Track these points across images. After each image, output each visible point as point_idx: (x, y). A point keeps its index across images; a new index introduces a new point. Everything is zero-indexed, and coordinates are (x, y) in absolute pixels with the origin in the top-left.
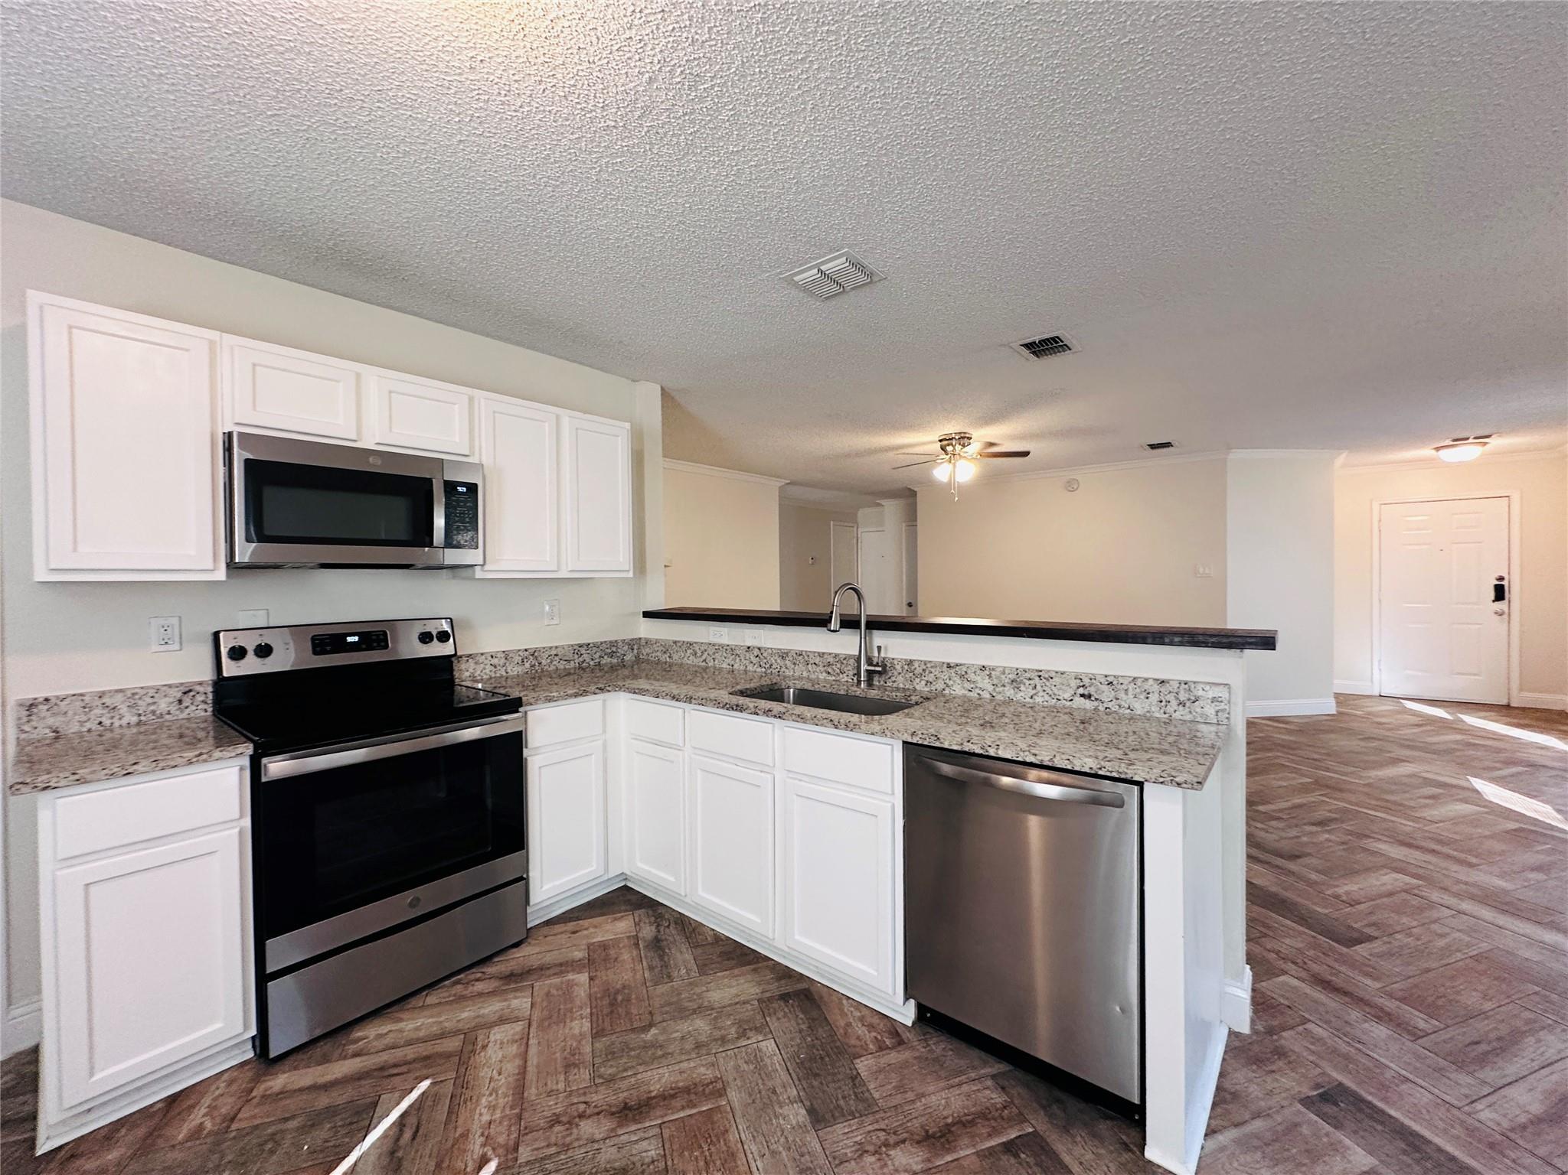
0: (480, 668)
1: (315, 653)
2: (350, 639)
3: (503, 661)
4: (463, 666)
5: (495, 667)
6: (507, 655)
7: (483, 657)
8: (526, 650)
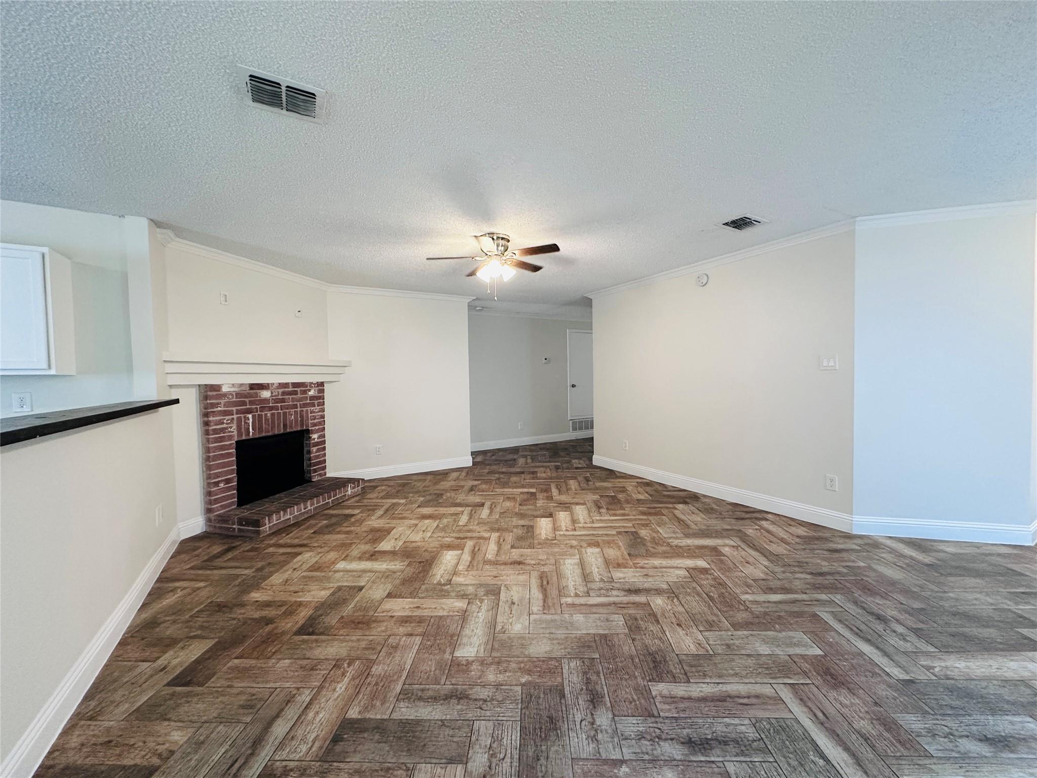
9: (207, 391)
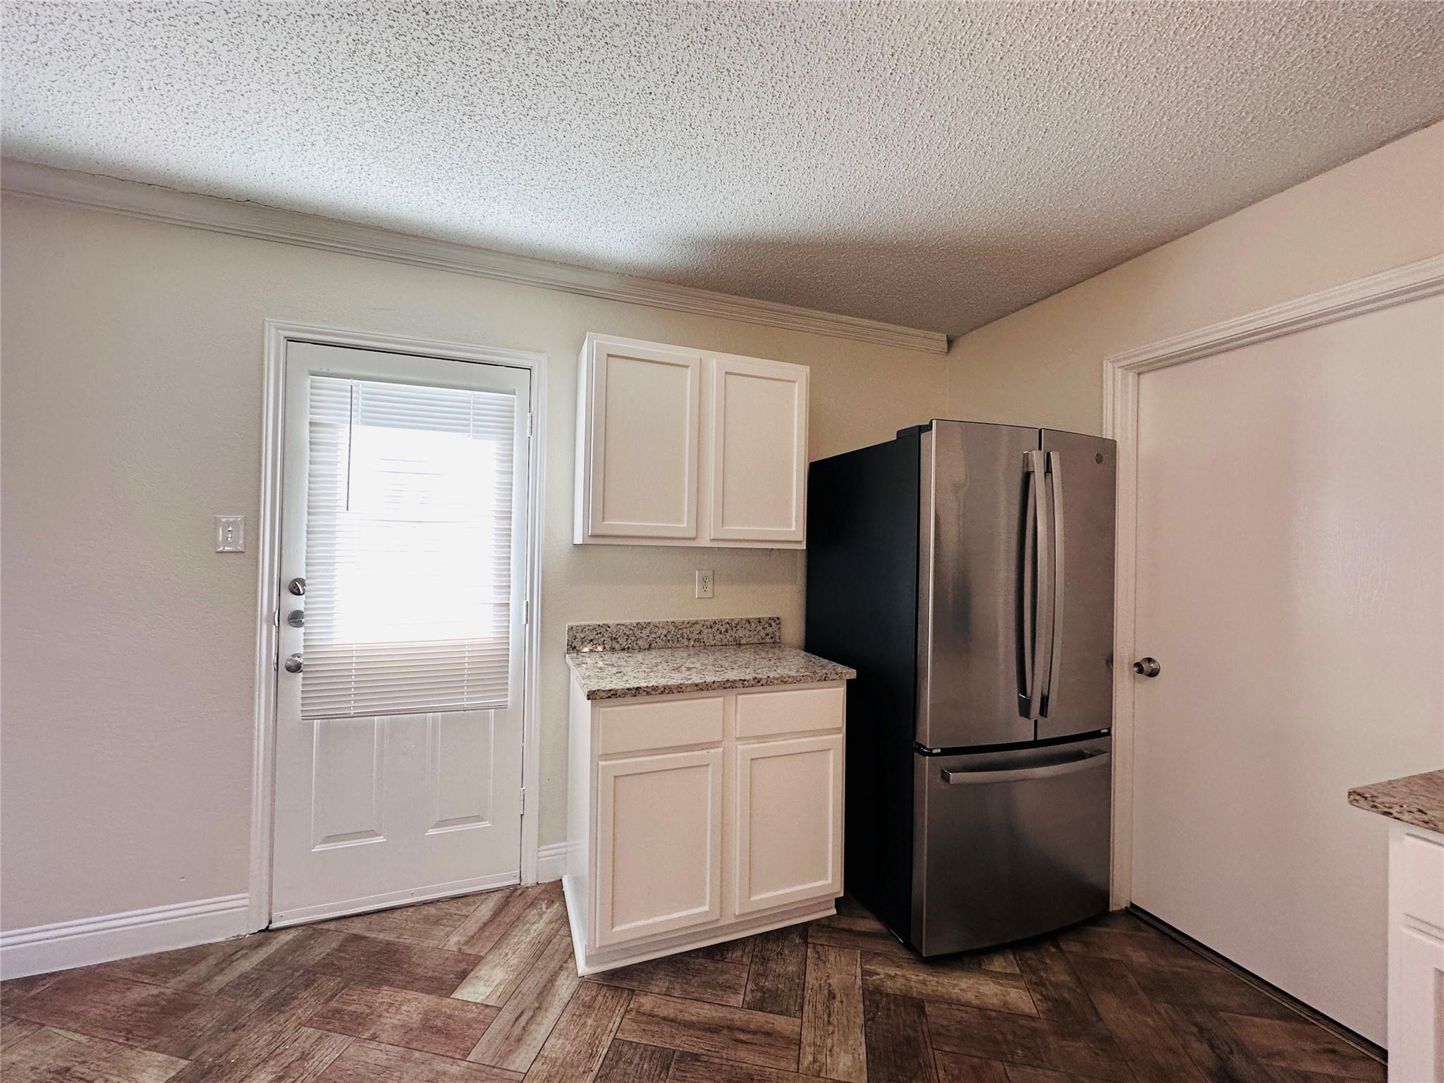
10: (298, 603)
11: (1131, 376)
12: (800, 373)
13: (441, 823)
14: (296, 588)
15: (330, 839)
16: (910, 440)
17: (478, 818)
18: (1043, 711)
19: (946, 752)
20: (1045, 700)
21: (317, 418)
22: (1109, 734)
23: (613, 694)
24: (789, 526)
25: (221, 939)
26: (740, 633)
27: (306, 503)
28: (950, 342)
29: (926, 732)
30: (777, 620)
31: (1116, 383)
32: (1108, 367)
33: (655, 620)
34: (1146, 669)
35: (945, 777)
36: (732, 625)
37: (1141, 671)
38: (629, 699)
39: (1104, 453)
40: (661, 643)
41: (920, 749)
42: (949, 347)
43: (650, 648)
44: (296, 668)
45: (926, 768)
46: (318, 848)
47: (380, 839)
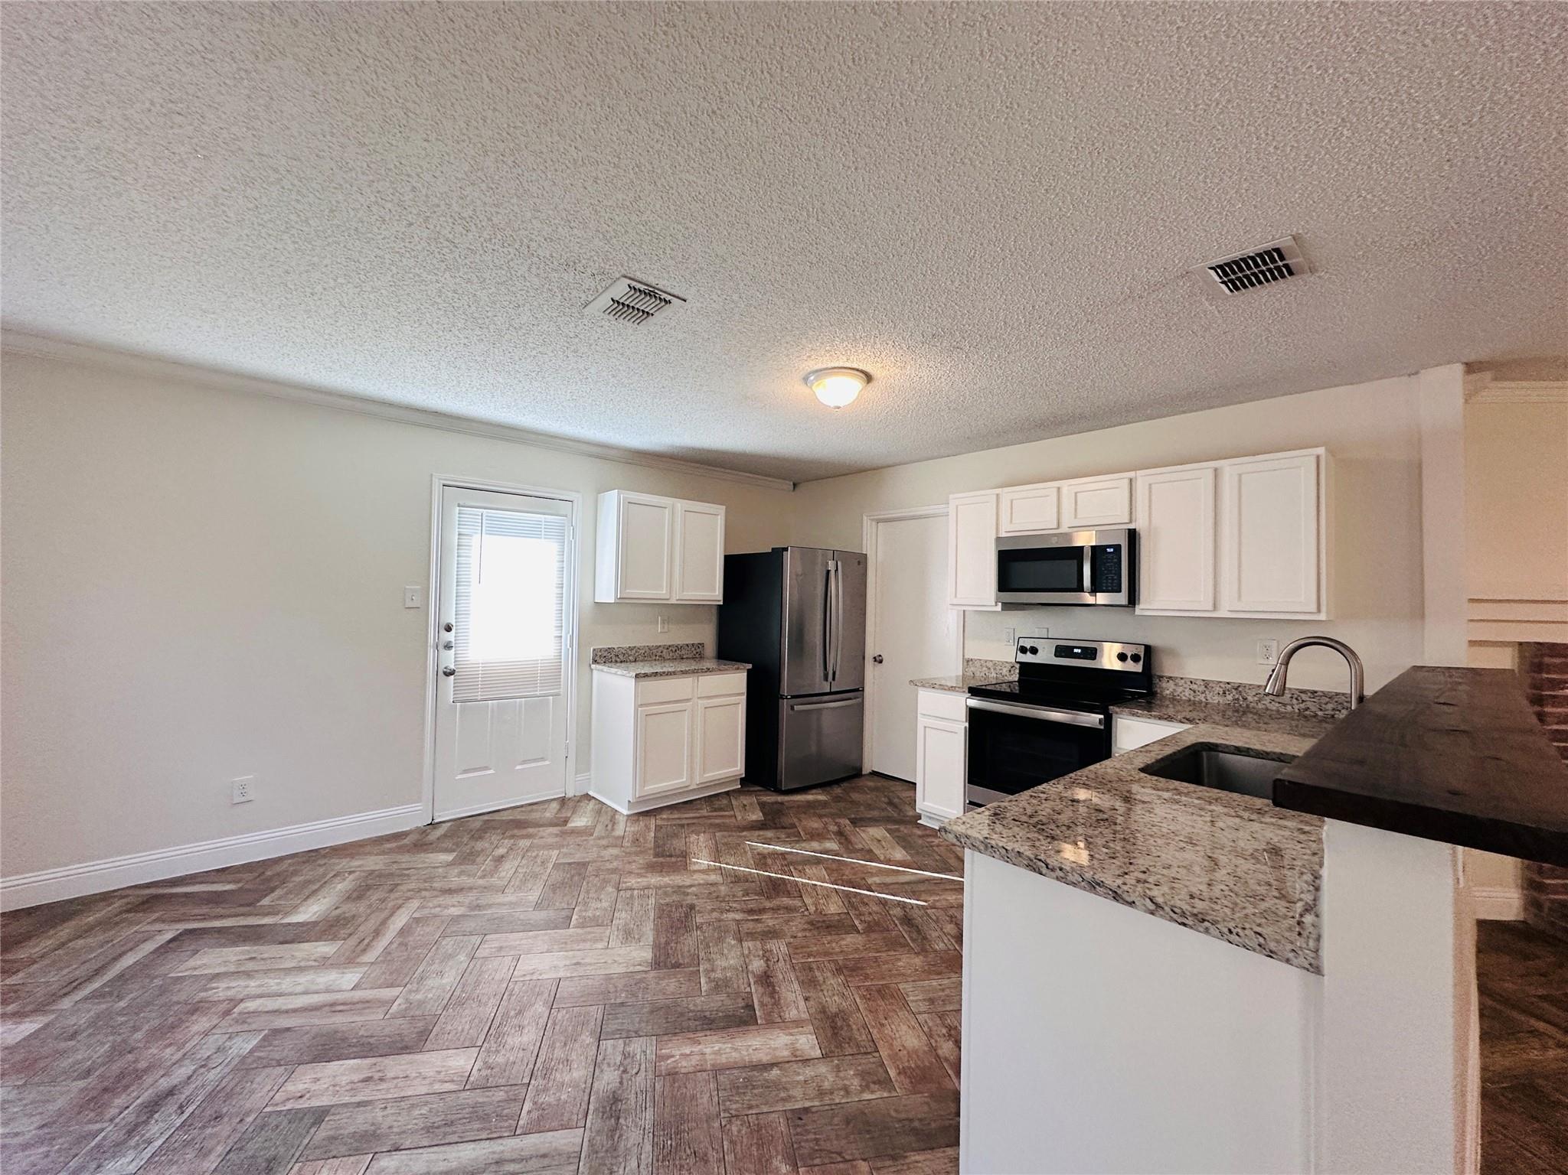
0: (1180, 689)
1: (1056, 656)
2: (1076, 650)
3: (1202, 688)
4: (1164, 685)
5: (1194, 692)
6: (1206, 684)
7: (1183, 681)
8: (1228, 683)
9: (1543, 655)
10: (450, 637)
11: (874, 523)
12: (721, 510)
13: (524, 762)
14: (448, 629)
15: (466, 771)
16: (778, 553)
17: (543, 759)
18: (834, 679)
19: (793, 697)
20: (834, 673)
21: (463, 531)
22: (863, 690)
23: (646, 675)
24: (715, 591)
25: (408, 829)
26: (683, 652)
27: (455, 580)
28: (795, 485)
29: (785, 690)
30: (702, 645)
31: (868, 526)
32: (865, 518)
33: (638, 645)
34: (879, 660)
35: (792, 708)
36: (679, 648)
37: (875, 661)
38: (653, 678)
39: (861, 560)
40: (641, 658)
41: (782, 697)
42: (794, 488)
43: (635, 661)
44: (449, 673)
45: (785, 704)
46: (459, 777)
47: (491, 772)
